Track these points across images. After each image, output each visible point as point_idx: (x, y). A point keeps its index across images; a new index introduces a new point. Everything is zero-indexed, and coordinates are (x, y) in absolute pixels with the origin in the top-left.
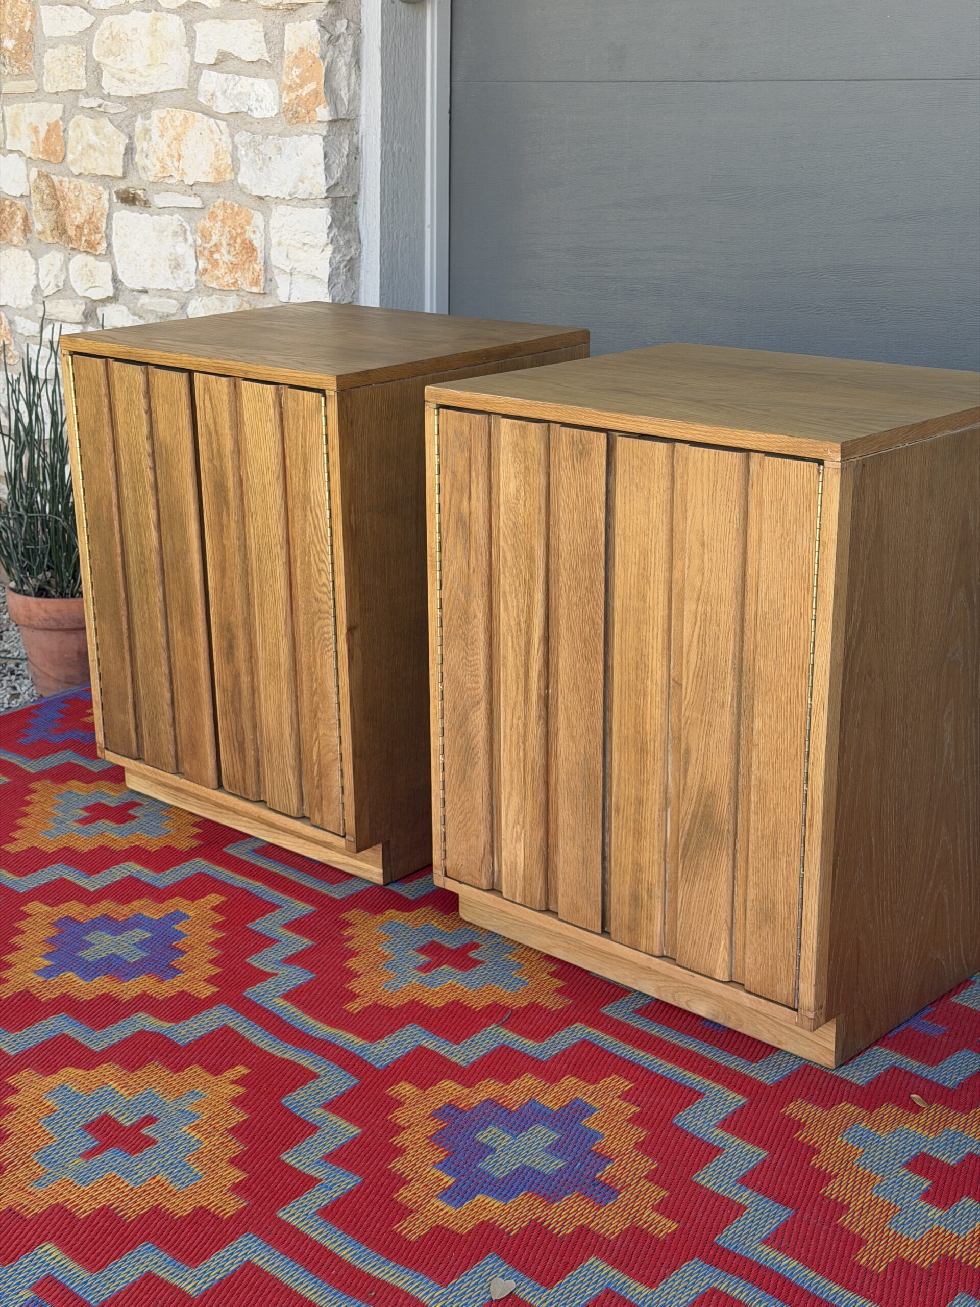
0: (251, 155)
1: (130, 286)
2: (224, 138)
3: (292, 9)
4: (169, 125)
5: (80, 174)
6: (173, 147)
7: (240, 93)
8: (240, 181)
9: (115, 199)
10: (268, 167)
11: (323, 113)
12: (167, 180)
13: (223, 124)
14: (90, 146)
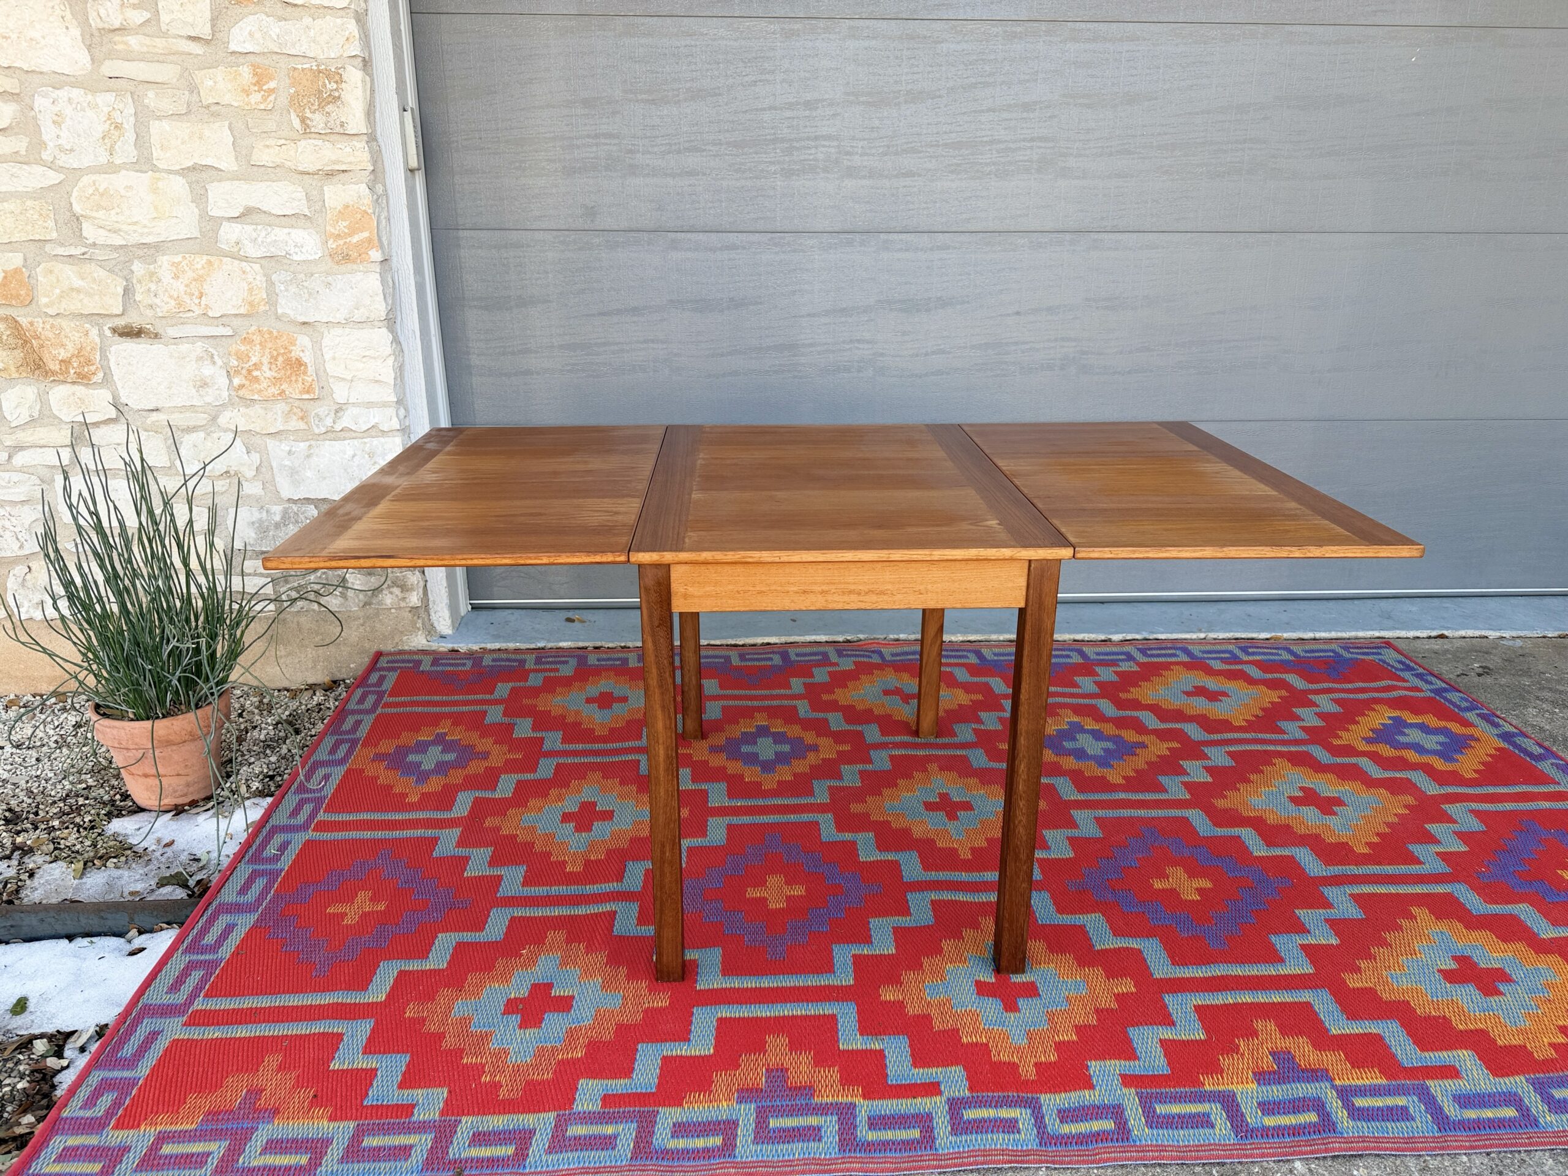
0: (293, 289)
1: (136, 407)
2: (258, 278)
3: (330, 174)
4: (187, 269)
5: (58, 314)
6: (191, 286)
7: (275, 241)
8: (280, 311)
9: (108, 333)
10: (315, 299)
11: (376, 255)
12: (181, 315)
13: (257, 267)
14: (72, 289)
